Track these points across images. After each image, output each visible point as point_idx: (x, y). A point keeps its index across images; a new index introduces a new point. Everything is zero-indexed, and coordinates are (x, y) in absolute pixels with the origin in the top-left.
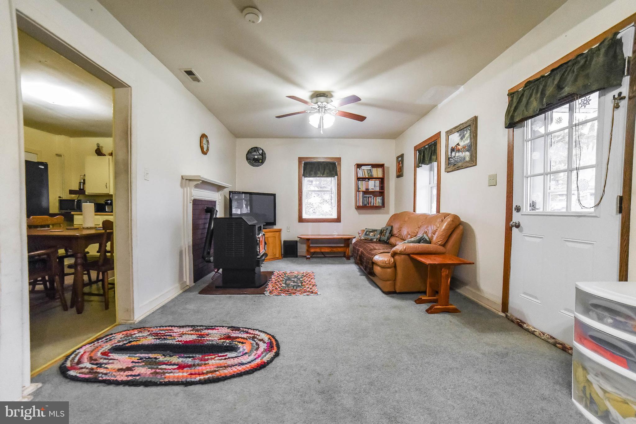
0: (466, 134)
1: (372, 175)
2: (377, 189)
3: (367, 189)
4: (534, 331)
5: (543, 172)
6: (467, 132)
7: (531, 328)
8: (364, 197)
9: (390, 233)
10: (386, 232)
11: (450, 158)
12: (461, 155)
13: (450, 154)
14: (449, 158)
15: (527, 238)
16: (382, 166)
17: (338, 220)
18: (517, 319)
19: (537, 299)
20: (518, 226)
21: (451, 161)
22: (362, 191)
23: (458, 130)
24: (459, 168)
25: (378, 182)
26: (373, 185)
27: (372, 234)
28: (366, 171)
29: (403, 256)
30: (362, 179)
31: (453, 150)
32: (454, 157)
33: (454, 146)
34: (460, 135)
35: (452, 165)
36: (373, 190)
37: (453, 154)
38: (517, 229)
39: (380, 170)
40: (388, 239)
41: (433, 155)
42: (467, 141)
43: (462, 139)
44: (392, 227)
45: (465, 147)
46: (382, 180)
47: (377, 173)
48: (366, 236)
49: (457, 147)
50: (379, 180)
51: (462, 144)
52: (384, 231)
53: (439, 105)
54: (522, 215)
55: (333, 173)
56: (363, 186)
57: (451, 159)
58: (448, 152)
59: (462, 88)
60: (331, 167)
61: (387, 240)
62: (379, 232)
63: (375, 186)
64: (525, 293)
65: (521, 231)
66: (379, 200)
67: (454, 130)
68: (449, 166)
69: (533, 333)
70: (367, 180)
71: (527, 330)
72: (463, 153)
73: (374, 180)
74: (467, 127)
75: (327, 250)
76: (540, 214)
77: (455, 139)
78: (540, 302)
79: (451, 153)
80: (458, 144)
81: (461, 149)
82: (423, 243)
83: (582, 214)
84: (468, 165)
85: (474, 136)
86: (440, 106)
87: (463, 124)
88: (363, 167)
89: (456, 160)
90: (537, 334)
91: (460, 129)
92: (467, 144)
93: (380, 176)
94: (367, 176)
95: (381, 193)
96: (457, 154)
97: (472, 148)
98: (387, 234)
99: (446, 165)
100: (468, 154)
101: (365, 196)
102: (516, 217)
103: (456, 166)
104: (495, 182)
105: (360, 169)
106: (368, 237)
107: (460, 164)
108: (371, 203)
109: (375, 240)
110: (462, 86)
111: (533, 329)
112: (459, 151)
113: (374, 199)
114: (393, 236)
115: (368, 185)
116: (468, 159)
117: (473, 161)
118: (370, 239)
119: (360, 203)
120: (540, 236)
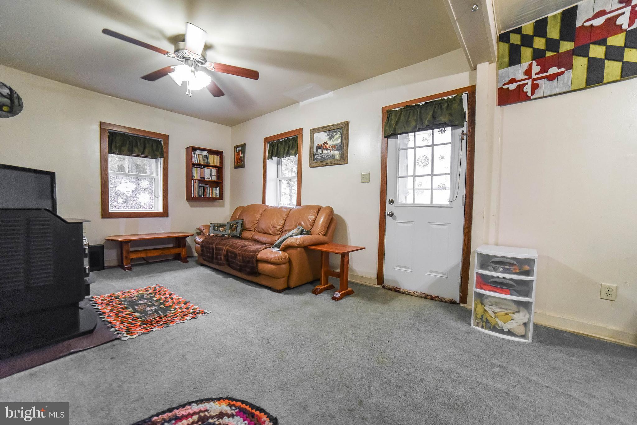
0: (335, 135)
1: (208, 163)
2: (214, 179)
3: (203, 178)
4: (410, 292)
5: (413, 175)
6: (337, 133)
7: (406, 291)
8: (199, 187)
9: (242, 227)
10: (237, 227)
11: (316, 154)
12: (330, 153)
13: (315, 150)
14: (314, 155)
15: (399, 224)
16: (219, 153)
17: (165, 214)
18: (393, 287)
19: (409, 269)
20: (391, 215)
21: (316, 157)
22: (198, 180)
23: (327, 130)
24: (327, 165)
25: (214, 171)
26: (209, 174)
27: (221, 229)
28: (201, 157)
29: (299, 249)
30: (197, 166)
31: (319, 147)
32: (321, 154)
33: (320, 144)
34: (328, 135)
35: (319, 161)
36: (209, 180)
37: (320, 151)
38: (391, 218)
39: (217, 158)
40: (241, 233)
41: (291, 149)
42: (336, 141)
43: (330, 138)
44: (243, 220)
45: (334, 147)
46: (220, 170)
47: (214, 160)
48: (216, 232)
49: (324, 145)
50: (216, 169)
51: (330, 143)
52: (233, 225)
53: (300, 102)
54: (395, 206)
55: (158, 153)
56: (197, 173)
57: (316, 156)
58: (313, 148)
59: (331, 94)
60: (155, 145)
61: (240, 235)
62: (228, 226)
63: (211, 175)
64: (398, 266)
65: (395, 219)
66: (215, 191)
67: (321, 129)
68: (315, 162)
69: (409, 294)
70: (203, 167)
71: (404, 293)
72: (332, 151)
73: (210, 168)
74: (337, 129)
75: (155, 254)
76: (411, 205)
77: (321, 138)
78: (411, 270)
79: (317, 150)
80: (326, 143)
81: (330, 148)
82: (306, 234)
83: (443, 206)
84: (338, 162)
85: (345, 137)
86: (301, 104)
87: (333, 125)
88: (198, 152)
89: (324, 157)
90: (412, 293)
91: (330, 130)
92: (337, 144)
93: (217, 164)
94: (202, 163)
95: (218, 183)
96: (324, 152)
97: (343, 148)
98: (239, 229)
99: (311, 160)
100: (337, 153)
101: (201, 185)
102: (389, 208)
103: (324, 163)
104: (368, 180)
105: (194, 154)
106: (218, 233)
107: (329, 161)
108: (206, 195)
109: (227, 236)
110: (332, 92)
111: (409, 291)
112: (326, 149)
113: (210, 190)
114: (245, 230)
115: (203, 173)
116: (337, 157)
117: (344, 159)
118: (221, 235)
119: (195, 193)
120: (411, 222)
